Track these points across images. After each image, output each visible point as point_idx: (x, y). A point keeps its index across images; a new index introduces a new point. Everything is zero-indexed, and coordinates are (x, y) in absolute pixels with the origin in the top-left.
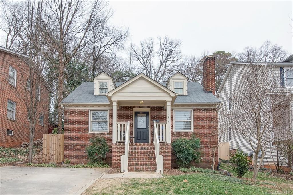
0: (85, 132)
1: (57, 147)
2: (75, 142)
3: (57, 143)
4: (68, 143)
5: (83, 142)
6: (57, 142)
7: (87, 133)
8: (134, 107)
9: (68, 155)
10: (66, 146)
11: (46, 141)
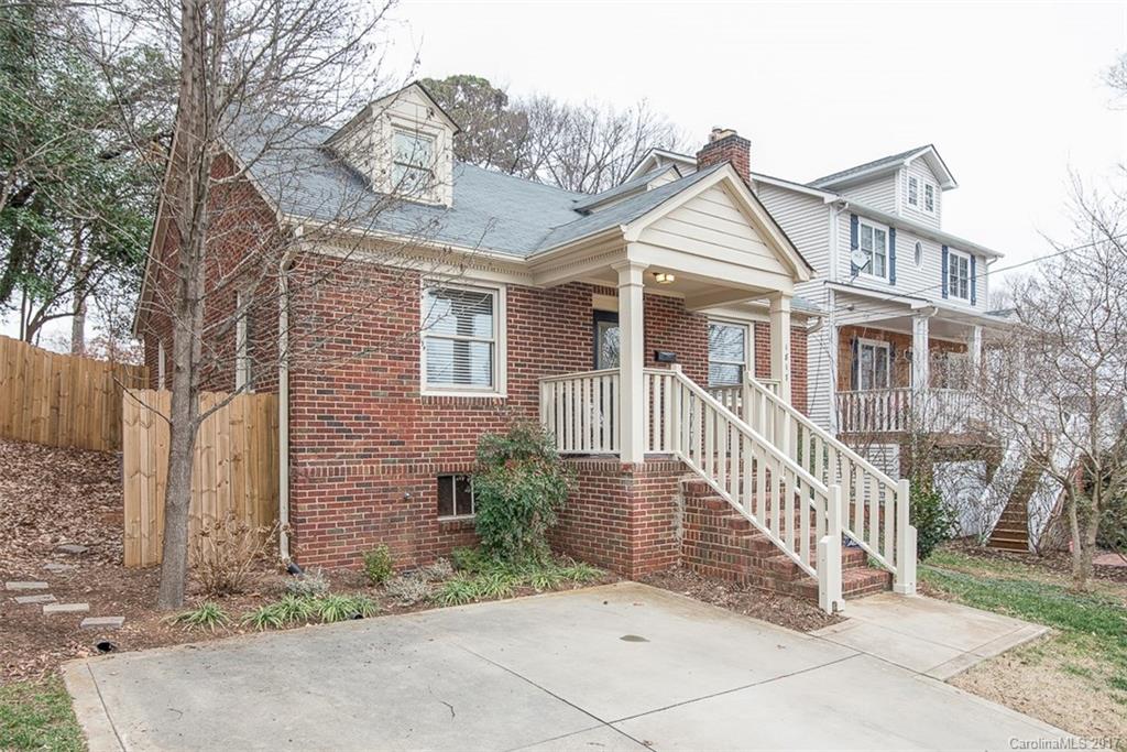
0: (405, 389)
1: (219, 468)
2: (355, 441)
3: (223, 447)
4: (318, 450)
5: (399, 443)
6: (223, 440)
7: (414, 395)
8: (595, 286)
9: (318, 516)
10: (308, 467)
11: (144, 431)
